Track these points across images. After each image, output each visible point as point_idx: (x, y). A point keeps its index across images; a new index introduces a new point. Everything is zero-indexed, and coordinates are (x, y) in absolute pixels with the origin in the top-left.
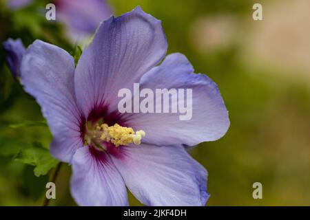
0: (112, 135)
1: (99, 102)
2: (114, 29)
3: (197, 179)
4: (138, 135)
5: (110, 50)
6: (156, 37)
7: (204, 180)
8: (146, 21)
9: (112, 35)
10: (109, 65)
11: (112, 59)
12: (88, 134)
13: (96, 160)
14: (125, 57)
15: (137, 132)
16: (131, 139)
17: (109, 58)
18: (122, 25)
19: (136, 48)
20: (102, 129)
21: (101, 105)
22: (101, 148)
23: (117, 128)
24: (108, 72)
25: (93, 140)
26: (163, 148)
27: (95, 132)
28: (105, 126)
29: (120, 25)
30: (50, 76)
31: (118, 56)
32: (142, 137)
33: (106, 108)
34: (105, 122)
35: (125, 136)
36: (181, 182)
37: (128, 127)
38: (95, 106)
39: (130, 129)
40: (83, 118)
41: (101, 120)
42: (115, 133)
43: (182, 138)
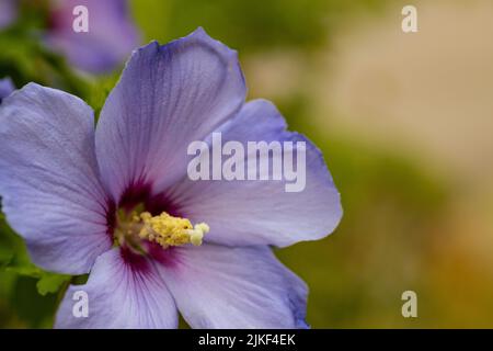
0: (157, 230)
1: (136, 179)
2: (160, 64)
3: (291, 301)
4: (198, 231)
5: (153, 97)
6: (228, 77)
7: (301, 301)
8: (212, 51)
9: (156, 73)
10: (152, 119)
11: (157, 110)
12: (120, 228)
13: (133, 270)
14: (179, 108)
15: (197, 226)
16: (188, 237)
17: (152, 108)
18: (174, 56)
19: (196, 94)
20: (141, 221)
21: (140, 182)
22: (141, 250)
23: (166, 220)
24: (150, 131)
25: (128, 238)
26: (237, 250)
27: (131, 225)
28: (146, 215)
29: (170, 57)
30: (49, 139)
31: (167, 106)
32: (204, 233)
33: (148, 187)
34: (147, 209)
35: (178, 233)
36: (264, 305)
37: (182, 217)
38: (131, 184)
39: (185, 222)
40: (111, 203)
41: (141, 206)
42: (163, 227)
43: (267, 235)
